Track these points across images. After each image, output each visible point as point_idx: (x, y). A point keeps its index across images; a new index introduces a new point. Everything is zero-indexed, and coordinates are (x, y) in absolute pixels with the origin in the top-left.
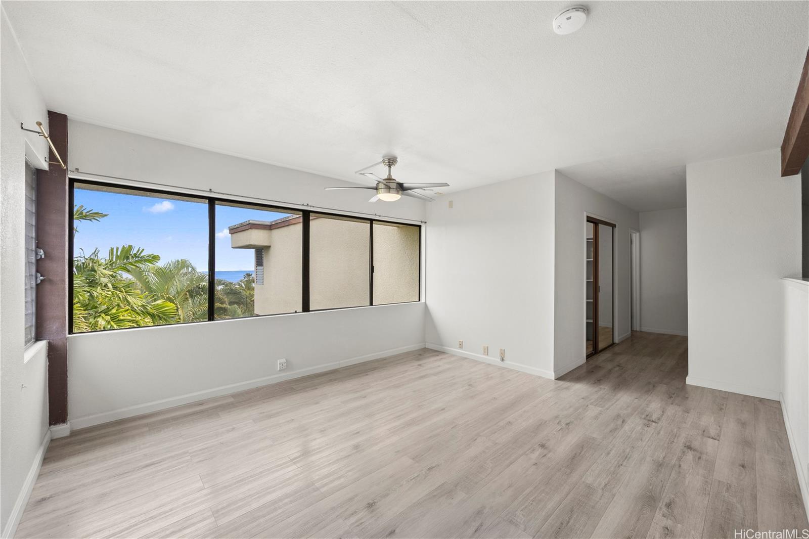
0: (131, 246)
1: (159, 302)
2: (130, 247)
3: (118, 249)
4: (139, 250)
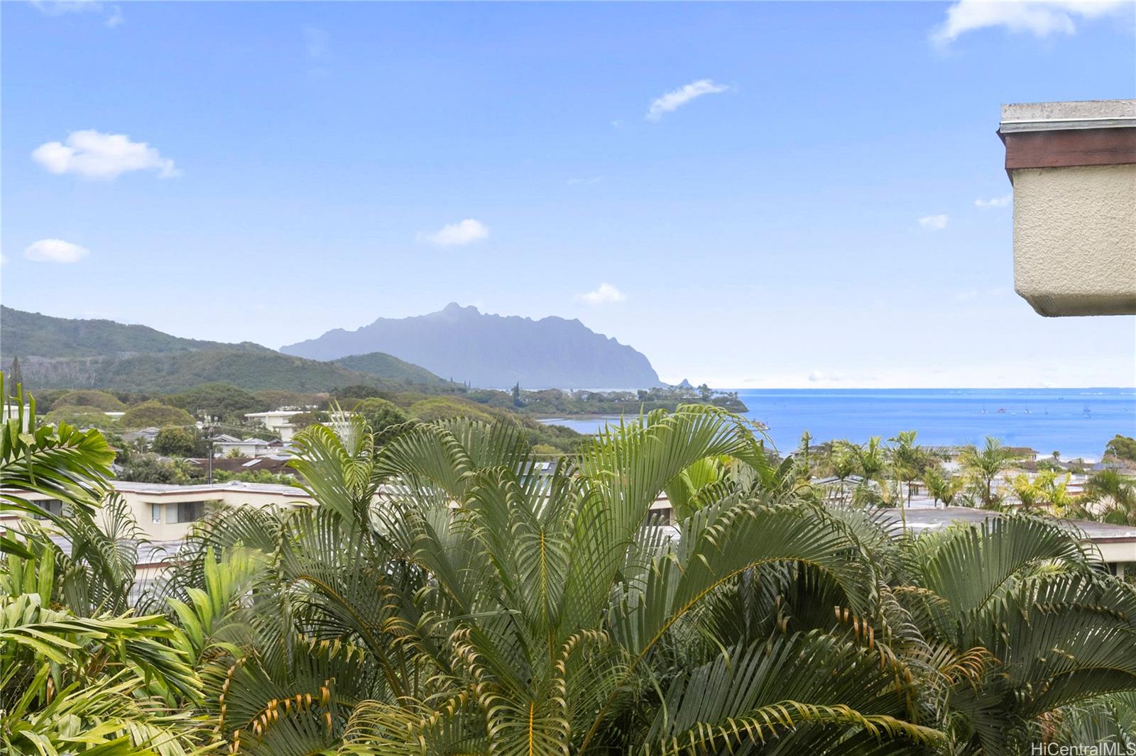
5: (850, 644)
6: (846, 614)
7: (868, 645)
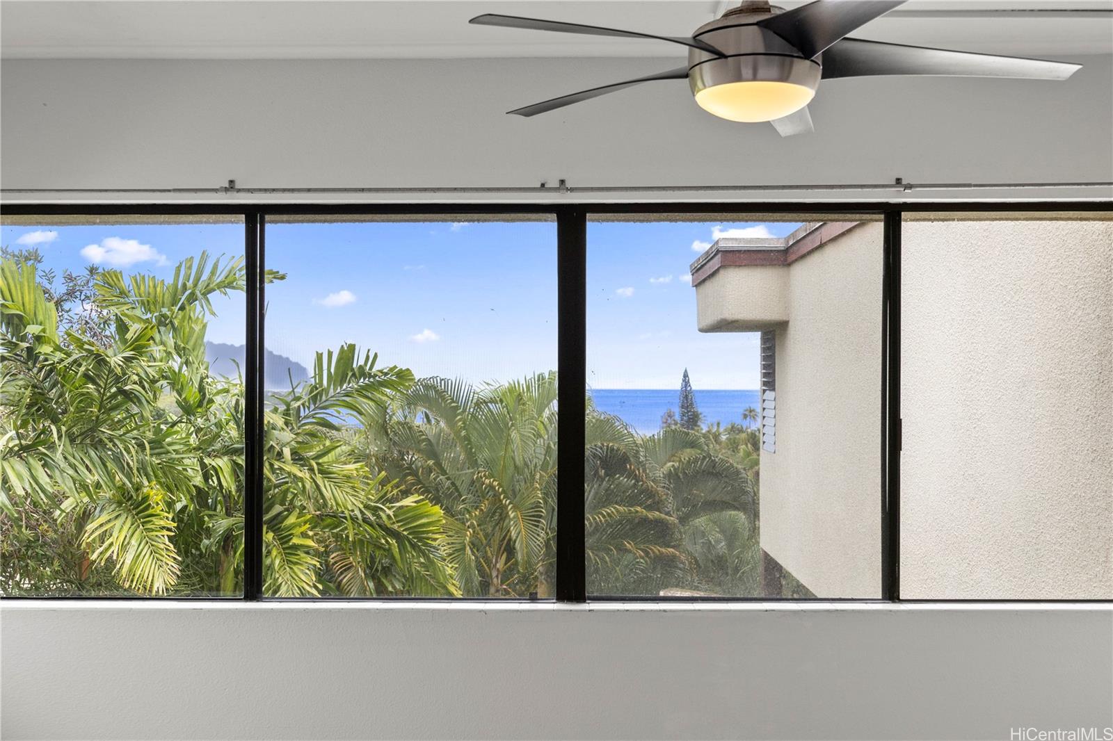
0: (354, 345)
1: (409, 501)
2: (352, 348)
3: (330, 354)
4: (368, 357)
5: (633, 481)
6: (633, 467)
7: (642, 481)
